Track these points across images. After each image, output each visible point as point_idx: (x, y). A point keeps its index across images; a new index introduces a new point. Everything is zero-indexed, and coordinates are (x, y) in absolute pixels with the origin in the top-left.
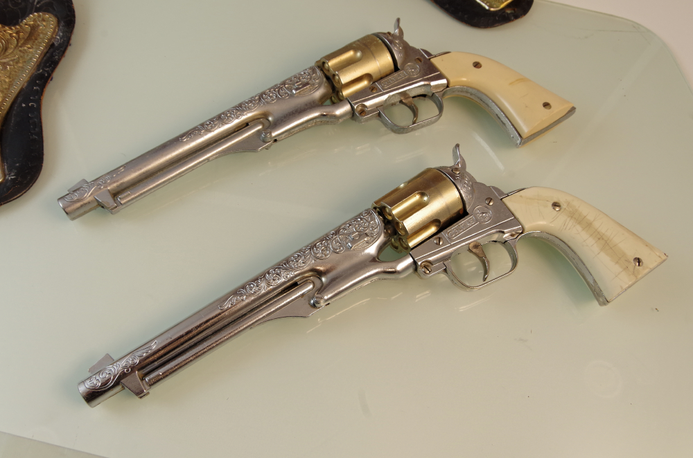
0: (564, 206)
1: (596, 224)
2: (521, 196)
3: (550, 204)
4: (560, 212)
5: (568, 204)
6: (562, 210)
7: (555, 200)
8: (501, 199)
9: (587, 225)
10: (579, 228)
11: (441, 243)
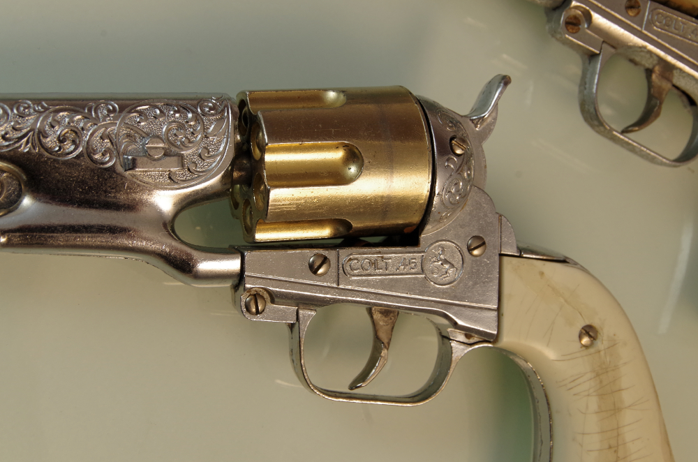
0: (601, 344)
1: (628, 417)
2: (542, 274)
3: (580, 324)
4: (586, 352)
5: (613, 345)
6: (592, 350)
7: (596, 323)
8: (501, 255)
9: (611, 407)
10: (593, 404)
11: (321, 271)
